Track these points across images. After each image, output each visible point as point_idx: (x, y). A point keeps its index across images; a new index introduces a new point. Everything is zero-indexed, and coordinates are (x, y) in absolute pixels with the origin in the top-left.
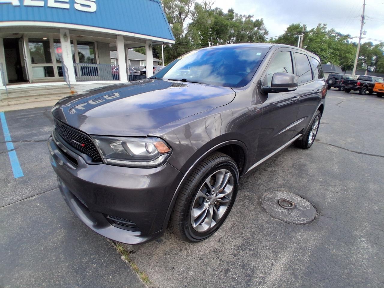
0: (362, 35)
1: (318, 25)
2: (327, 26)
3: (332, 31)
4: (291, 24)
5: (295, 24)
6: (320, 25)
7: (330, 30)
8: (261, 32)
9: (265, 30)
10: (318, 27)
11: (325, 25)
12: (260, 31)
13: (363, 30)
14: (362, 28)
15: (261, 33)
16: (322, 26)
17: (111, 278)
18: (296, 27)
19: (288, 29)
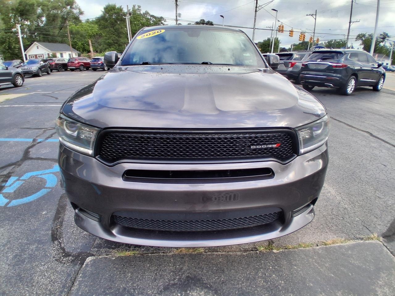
0: (178, 18)
1: (132, 7)
2: (141, 7)
3: (147, 13)
4: (107, 4)
5: (110, 4)
6: (134, 6)
7: (144, 12)
8: (75, 11)
9: (79, 9)
10: (133, 8)
11: (139, 7)
12: (73, 10)
13: (178, 13)
14: (176, 11)
15: (75, 13)
16: (136, 7)
17: (296, 268)
18: (113, 8)
19: (105, 9)
